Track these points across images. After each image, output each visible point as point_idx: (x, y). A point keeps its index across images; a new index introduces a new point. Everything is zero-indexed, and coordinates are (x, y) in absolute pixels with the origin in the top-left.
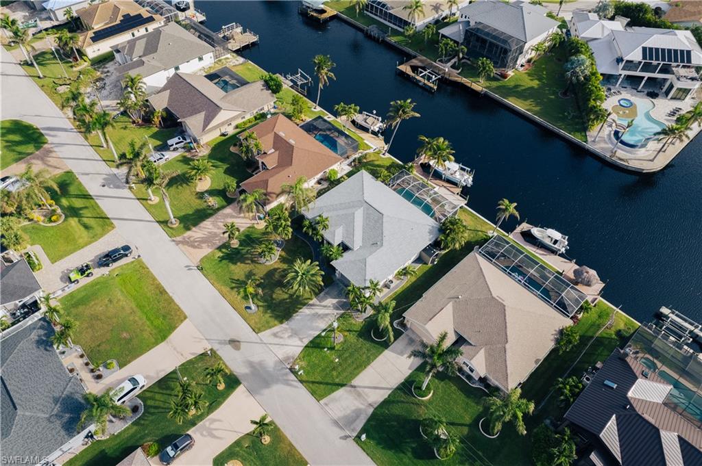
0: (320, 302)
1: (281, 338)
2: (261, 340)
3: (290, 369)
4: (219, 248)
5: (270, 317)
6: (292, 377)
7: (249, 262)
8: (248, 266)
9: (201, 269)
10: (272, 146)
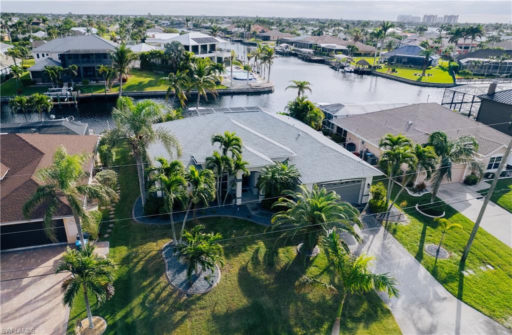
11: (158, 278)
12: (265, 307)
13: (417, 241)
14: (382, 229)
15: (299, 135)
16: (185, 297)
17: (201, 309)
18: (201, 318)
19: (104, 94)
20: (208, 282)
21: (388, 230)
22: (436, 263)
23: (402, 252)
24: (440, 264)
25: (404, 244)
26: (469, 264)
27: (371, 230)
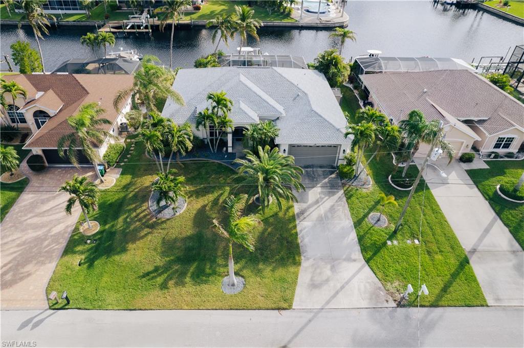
0: (304, 202)
1: (327, 280)
2: (310, 310)
3: (400, 305)
4: (69, 250)
5: (273, 271)
6: (417, 313)
7: (146, 230)
8: (149, 237)
9: (66, 304)
10: (36, 91)
11: (143, 202)
12: (205, 237)
13: (366, 208)
14: (342, 191)
15: (298, 95)
16: (154, 220)
17: (161, 229)
18: (159, 235)
19: (177, 22)
20: (174, 212)
21: (345, 194)
22: (369, 229)
23: (345, 215)
24: (372, 231)
25: (352, 209)
26: (399, 236)
27: (329, 192)
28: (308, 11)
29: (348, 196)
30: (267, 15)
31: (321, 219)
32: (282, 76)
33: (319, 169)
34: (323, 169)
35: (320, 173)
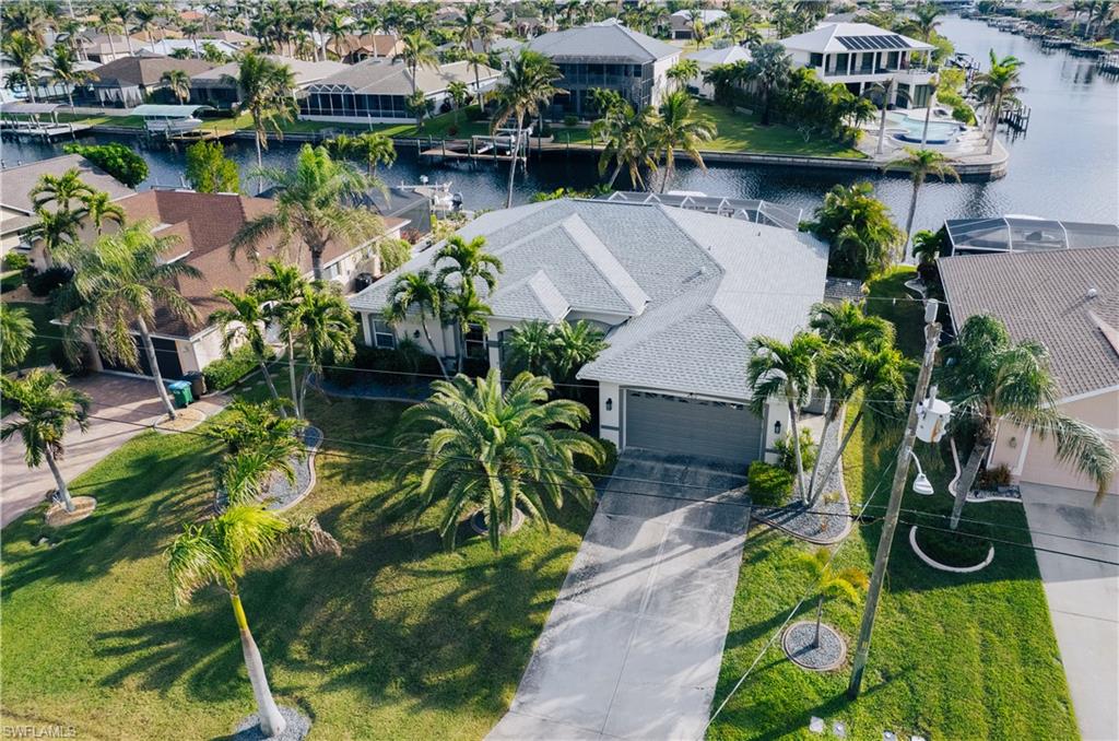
0: (616, 546)
15: (700, 273)
19: (590, 147)
21: (745, 549)
22: (770, 666)
23: (713, 609)
24: (774, 675)
25: (743, 595)
26: (860, 709)
27: (702, 533)
28: (903, 138)
29: (754, 555)
30: (799, 142)
31: (633, 604)
32: (675, 225)
33: (705, 471)
34: (714, 473)
35: (700, 482)
